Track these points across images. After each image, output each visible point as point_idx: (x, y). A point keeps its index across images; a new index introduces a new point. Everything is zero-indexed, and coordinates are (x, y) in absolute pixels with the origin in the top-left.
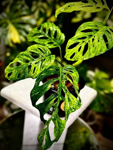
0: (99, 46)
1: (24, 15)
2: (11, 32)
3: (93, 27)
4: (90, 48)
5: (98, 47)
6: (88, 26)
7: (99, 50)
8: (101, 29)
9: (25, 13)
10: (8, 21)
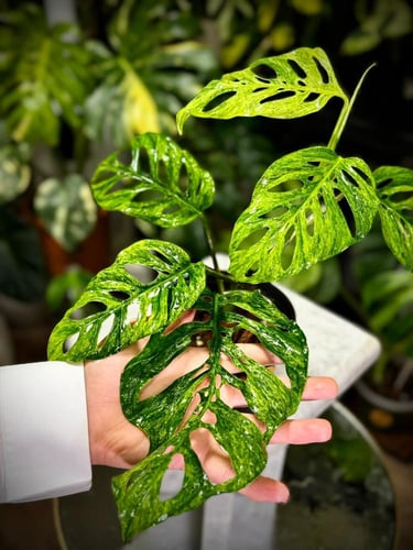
0: (327, 232)
1: (177, 41)
2: (133, 101)
3: (302, 173)
4: (302, 241)
5: (325, 235)
6: (289, 170)
7: (329, 242)
8: (328, 170)
9: (177, 32)
10: (124, 64)
